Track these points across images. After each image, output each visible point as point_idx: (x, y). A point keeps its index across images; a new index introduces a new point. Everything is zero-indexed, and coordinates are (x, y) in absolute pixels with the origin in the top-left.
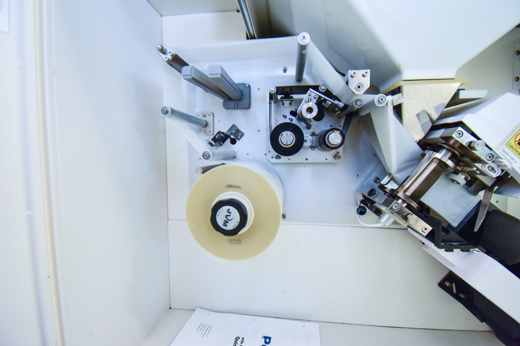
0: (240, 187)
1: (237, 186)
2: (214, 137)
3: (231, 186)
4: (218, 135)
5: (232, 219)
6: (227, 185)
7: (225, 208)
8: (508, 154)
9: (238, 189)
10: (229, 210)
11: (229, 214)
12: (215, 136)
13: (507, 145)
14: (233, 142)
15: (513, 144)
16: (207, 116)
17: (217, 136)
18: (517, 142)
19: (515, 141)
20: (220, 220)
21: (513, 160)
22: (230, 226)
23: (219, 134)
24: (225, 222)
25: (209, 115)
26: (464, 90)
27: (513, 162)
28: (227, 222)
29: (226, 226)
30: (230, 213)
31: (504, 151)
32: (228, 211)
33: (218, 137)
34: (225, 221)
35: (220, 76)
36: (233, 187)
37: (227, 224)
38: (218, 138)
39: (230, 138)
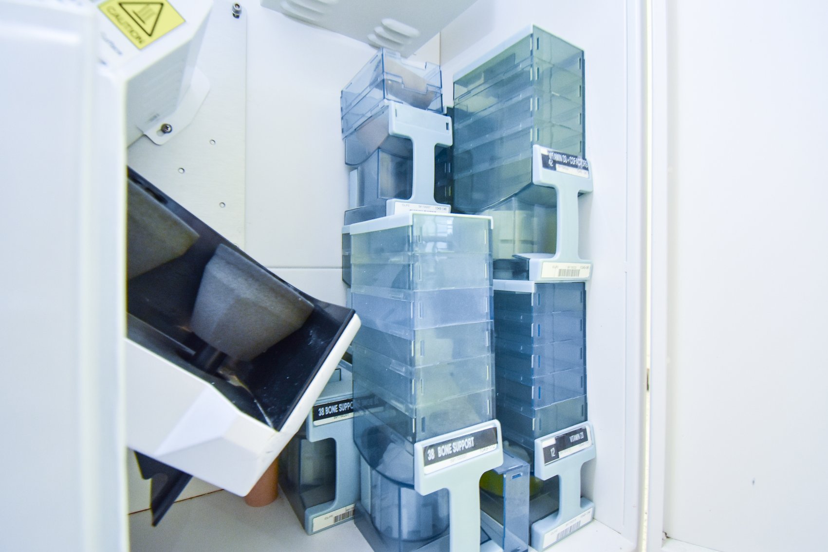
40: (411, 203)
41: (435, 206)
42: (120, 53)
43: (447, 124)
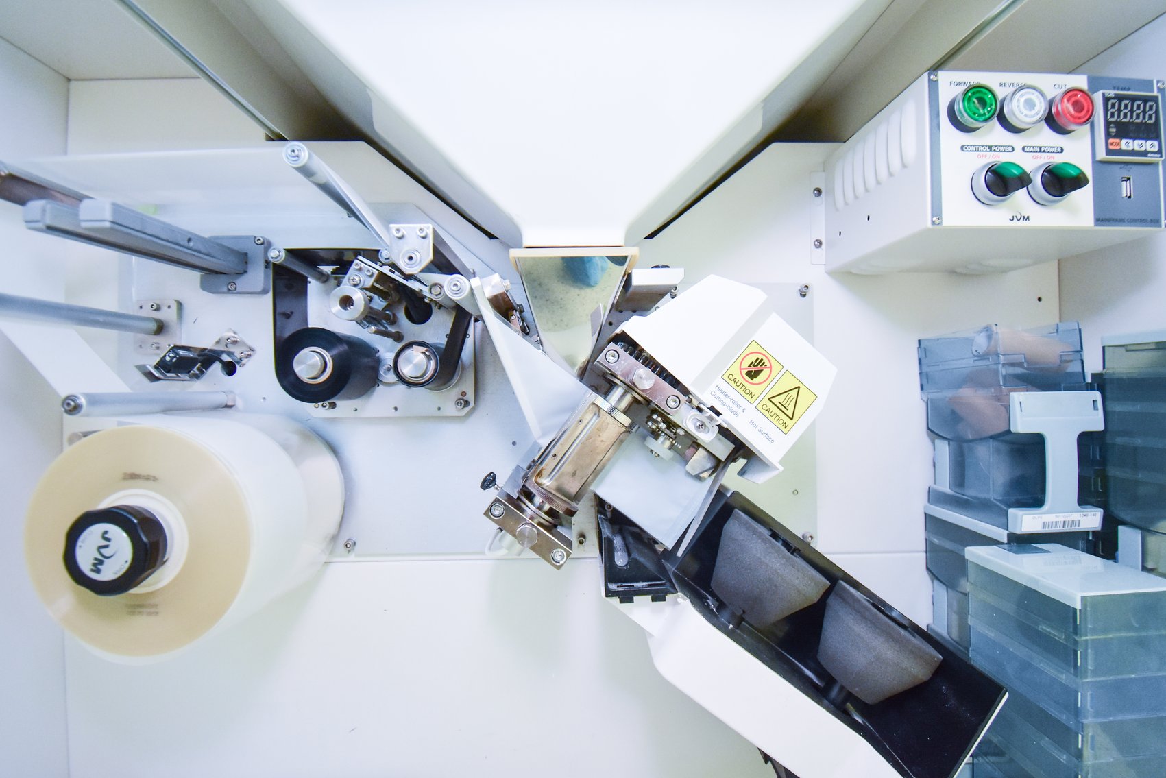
0: (155, 479)
1: (148, 476)
2: (162, 358)
3: (133, 476)
4: (172, 355)
5: (111, 555)
6: (125, 474)
7: (97, 529)
8: (727, 396)
9: (151, 483)
10: (106, 532)
11: (106, 543)
12: (165, 356)
13: (725, 377)
14: (230, 369)
15: (737, 375)
16: (164, 309)
17: (169, 356)
18: (744, 372)
19: (741, 369)
20: (85, 559)
21: (738, 406)
22: (110, 572)
23: (173, 351)
24: (96, 562)
25: (169, 307)
26: (668, 267)
27: (739, 411)
28: (101, 562)
29: (98, 571)
30: (108, 540)
31: (719, 389)
32: (105, 536)
33: (173, 358)
34: (96, 559)
35: (108, 225)
36: (140, 478)
37: (99, 567)
38: (171, 361)
39: (221, 361)
40: (1045, 513)
41: (1079, 514)
42: (772, 441)
43: (1094, 401)
